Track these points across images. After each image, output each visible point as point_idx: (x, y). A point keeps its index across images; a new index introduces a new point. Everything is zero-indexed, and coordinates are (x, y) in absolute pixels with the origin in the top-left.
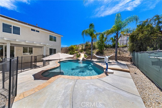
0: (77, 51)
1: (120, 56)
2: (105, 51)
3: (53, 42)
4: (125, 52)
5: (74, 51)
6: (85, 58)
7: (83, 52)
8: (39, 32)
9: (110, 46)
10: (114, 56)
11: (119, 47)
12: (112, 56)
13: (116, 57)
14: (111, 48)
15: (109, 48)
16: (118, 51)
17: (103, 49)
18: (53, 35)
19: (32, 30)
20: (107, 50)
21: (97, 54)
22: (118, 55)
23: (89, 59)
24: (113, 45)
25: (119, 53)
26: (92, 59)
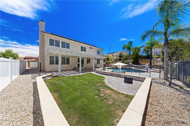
0: (112, 61)
1: (154, 65)
2: (140, 61)
4: (158, 62)
6: (124, 67)
8: (92, 48)
11: (153, 58)
13: (151, 65)
14: (145, 58)
16: (152, 61)
18: (99, 49)
19: (90, 48)
23: (127, 67)
24: (147, 56)
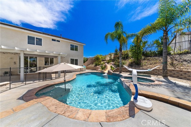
0: (104, 62)
1: (173, 70)
2: (144, 61)
3: (74, 51)
5: (100, 62)
6: (111, 71)
7: (111, 63)
9: (153, 53)
10: (161, 70)
11: (171, 55)
12: (156, 69)
13: (166, 71)
14: (154, 56)
15: (151, 57)
16: (169, 60)
17: (141, 59)
20: (148, 60)
21: (131, 65)
22: (170, 68)
23: (118, 72)
24: (159, 51)
25: (172, 64)
26: (120, 72)
